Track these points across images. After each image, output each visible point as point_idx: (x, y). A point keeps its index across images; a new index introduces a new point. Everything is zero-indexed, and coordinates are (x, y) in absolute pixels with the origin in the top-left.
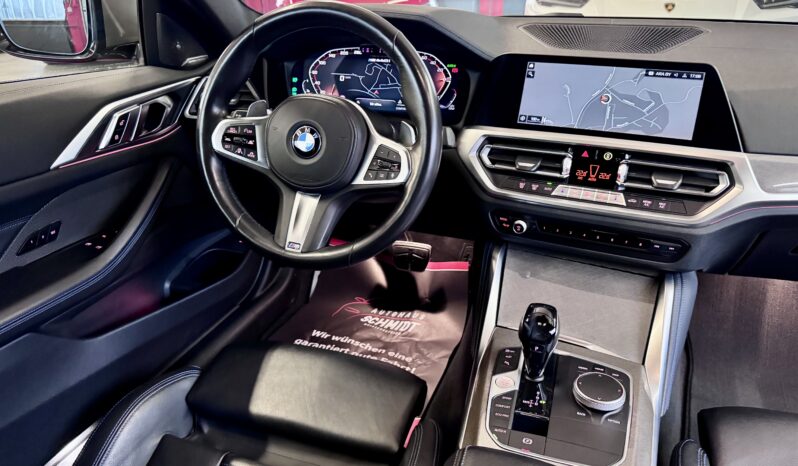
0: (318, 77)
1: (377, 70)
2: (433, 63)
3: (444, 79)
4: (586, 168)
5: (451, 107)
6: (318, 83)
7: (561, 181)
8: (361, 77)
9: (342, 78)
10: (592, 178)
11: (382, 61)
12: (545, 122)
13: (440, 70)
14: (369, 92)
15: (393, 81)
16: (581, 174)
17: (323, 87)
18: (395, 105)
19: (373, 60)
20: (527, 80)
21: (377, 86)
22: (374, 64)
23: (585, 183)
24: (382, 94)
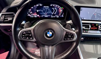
0: (31, 11)
1: (46, 9)
2: (58, 7)
3: (61, 10)
4: (93, 27)
5: (63, 16)
6: (32, 12)
7: (89, 30)
8: (42, 11)
9: (38, 11)
10: (94, 29)
11: (47, 7)
12: (84, 19)
13: (60, 9)
14: (44, 14)
15: (50, 11)
16: (92, 28)
17: (33, 13)
18: (51, 16)
19: (45, 7)
20: (81, 11)
21: (46, 12)
22: (45, 8)
23: (93, 30)
24: (47, 14)
